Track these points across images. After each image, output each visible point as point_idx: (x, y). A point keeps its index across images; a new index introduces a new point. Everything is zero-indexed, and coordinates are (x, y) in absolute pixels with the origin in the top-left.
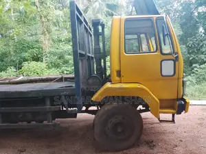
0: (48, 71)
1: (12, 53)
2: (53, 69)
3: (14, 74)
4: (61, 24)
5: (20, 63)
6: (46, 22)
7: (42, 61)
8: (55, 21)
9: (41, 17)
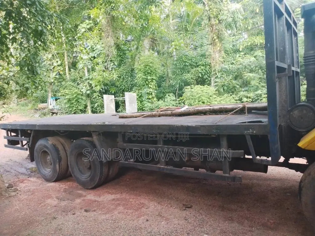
0: (219, 99)
1: (170, 75)
2: (226, 95)
3: (174, 103)
4: (240, 24)
5: (181, 89)
6: (216, 25)
7: (209, 84)
8: (230, 20)
9: (209, 19)
